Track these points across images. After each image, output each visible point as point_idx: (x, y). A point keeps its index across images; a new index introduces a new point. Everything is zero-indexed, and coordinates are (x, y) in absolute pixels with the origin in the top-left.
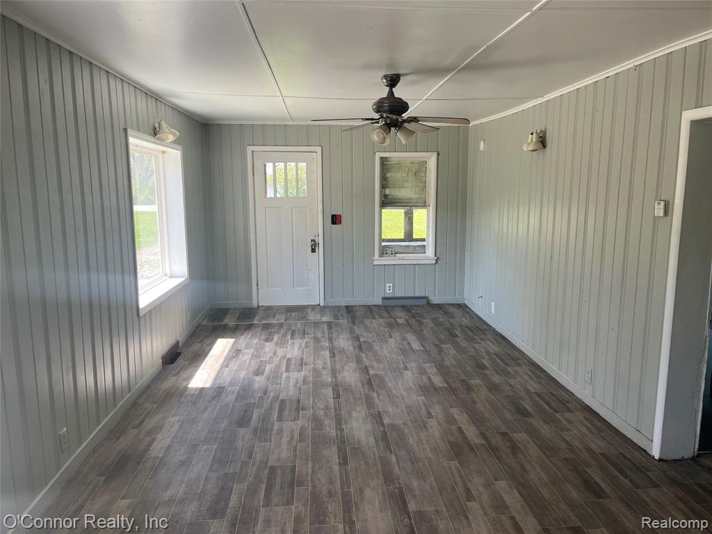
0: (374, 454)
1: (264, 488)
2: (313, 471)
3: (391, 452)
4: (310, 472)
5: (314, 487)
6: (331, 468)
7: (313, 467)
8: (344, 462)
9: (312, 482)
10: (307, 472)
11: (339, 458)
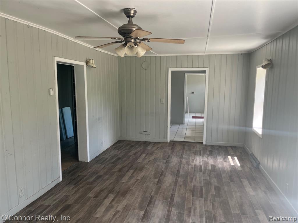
0: (159, 196)
1: (203, 191)
2: (185, 194)
3: (152, 196)
4: (187, 193)
5: (186, 189)
6: (178, 193)
7: (185, 195)
8: (172, 195)
9: (186, 191)
10: (188, 194)
11: (174, 196)
